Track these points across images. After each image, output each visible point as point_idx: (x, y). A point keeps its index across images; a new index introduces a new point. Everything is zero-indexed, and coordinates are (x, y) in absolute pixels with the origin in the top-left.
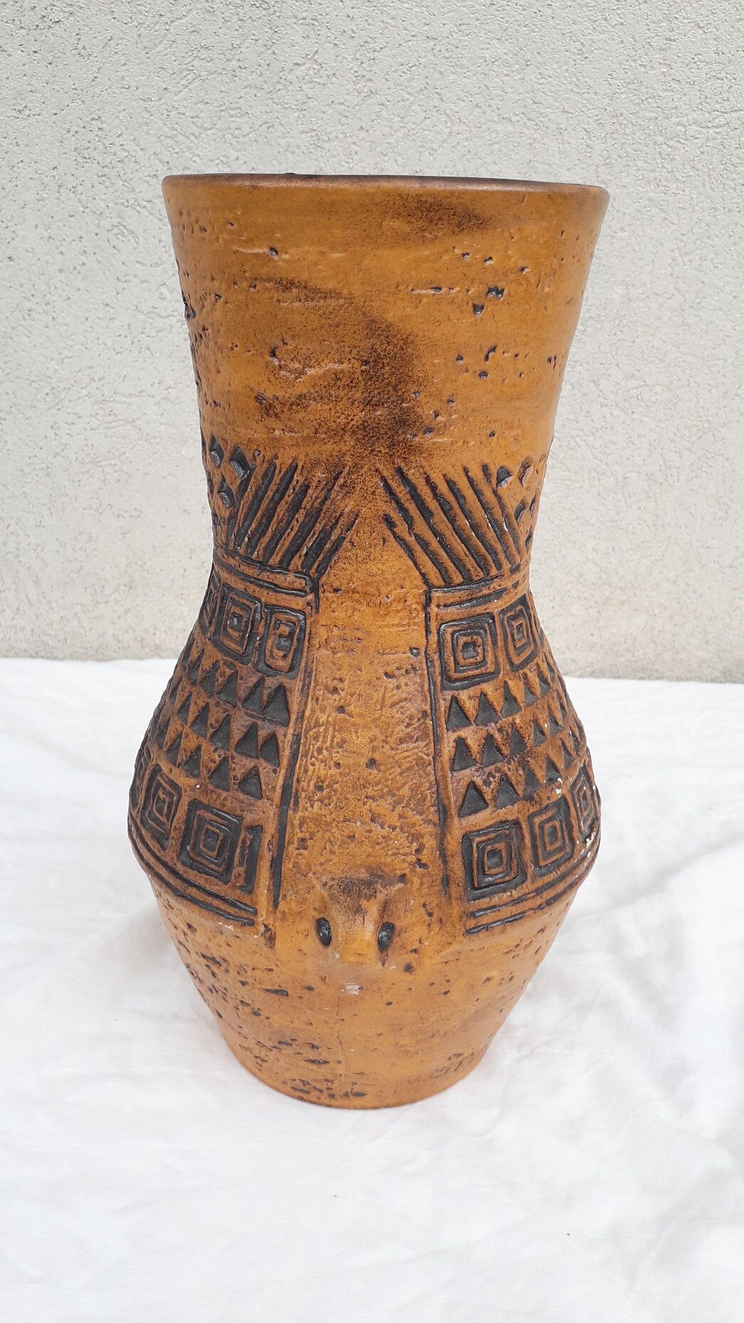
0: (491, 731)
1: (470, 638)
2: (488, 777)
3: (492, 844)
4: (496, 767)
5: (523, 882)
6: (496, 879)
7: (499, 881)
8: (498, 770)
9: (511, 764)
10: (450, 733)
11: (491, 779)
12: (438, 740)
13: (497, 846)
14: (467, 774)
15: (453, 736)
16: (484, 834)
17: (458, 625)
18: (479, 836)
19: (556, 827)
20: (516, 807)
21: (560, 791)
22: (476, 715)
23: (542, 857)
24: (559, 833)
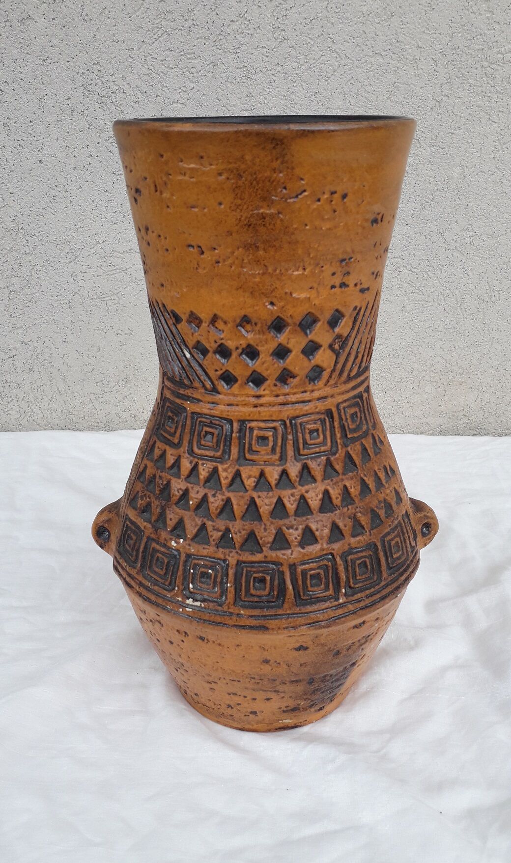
0: (157, 474)
1: (172, 414)
2: (144, 495)
4: (149, 495)
5: (134, 568)
8: (149, 497)
9: (156, 501)
10: (146, 459)
11: (144, 498)
12: (142, 459)
15: (146, 461)
17: (171, 403)
19: (164, 562)
20: (145, 524)
21: (175, 545)
22: (156, 460)
23: (149, 567)
24: (164, 568)
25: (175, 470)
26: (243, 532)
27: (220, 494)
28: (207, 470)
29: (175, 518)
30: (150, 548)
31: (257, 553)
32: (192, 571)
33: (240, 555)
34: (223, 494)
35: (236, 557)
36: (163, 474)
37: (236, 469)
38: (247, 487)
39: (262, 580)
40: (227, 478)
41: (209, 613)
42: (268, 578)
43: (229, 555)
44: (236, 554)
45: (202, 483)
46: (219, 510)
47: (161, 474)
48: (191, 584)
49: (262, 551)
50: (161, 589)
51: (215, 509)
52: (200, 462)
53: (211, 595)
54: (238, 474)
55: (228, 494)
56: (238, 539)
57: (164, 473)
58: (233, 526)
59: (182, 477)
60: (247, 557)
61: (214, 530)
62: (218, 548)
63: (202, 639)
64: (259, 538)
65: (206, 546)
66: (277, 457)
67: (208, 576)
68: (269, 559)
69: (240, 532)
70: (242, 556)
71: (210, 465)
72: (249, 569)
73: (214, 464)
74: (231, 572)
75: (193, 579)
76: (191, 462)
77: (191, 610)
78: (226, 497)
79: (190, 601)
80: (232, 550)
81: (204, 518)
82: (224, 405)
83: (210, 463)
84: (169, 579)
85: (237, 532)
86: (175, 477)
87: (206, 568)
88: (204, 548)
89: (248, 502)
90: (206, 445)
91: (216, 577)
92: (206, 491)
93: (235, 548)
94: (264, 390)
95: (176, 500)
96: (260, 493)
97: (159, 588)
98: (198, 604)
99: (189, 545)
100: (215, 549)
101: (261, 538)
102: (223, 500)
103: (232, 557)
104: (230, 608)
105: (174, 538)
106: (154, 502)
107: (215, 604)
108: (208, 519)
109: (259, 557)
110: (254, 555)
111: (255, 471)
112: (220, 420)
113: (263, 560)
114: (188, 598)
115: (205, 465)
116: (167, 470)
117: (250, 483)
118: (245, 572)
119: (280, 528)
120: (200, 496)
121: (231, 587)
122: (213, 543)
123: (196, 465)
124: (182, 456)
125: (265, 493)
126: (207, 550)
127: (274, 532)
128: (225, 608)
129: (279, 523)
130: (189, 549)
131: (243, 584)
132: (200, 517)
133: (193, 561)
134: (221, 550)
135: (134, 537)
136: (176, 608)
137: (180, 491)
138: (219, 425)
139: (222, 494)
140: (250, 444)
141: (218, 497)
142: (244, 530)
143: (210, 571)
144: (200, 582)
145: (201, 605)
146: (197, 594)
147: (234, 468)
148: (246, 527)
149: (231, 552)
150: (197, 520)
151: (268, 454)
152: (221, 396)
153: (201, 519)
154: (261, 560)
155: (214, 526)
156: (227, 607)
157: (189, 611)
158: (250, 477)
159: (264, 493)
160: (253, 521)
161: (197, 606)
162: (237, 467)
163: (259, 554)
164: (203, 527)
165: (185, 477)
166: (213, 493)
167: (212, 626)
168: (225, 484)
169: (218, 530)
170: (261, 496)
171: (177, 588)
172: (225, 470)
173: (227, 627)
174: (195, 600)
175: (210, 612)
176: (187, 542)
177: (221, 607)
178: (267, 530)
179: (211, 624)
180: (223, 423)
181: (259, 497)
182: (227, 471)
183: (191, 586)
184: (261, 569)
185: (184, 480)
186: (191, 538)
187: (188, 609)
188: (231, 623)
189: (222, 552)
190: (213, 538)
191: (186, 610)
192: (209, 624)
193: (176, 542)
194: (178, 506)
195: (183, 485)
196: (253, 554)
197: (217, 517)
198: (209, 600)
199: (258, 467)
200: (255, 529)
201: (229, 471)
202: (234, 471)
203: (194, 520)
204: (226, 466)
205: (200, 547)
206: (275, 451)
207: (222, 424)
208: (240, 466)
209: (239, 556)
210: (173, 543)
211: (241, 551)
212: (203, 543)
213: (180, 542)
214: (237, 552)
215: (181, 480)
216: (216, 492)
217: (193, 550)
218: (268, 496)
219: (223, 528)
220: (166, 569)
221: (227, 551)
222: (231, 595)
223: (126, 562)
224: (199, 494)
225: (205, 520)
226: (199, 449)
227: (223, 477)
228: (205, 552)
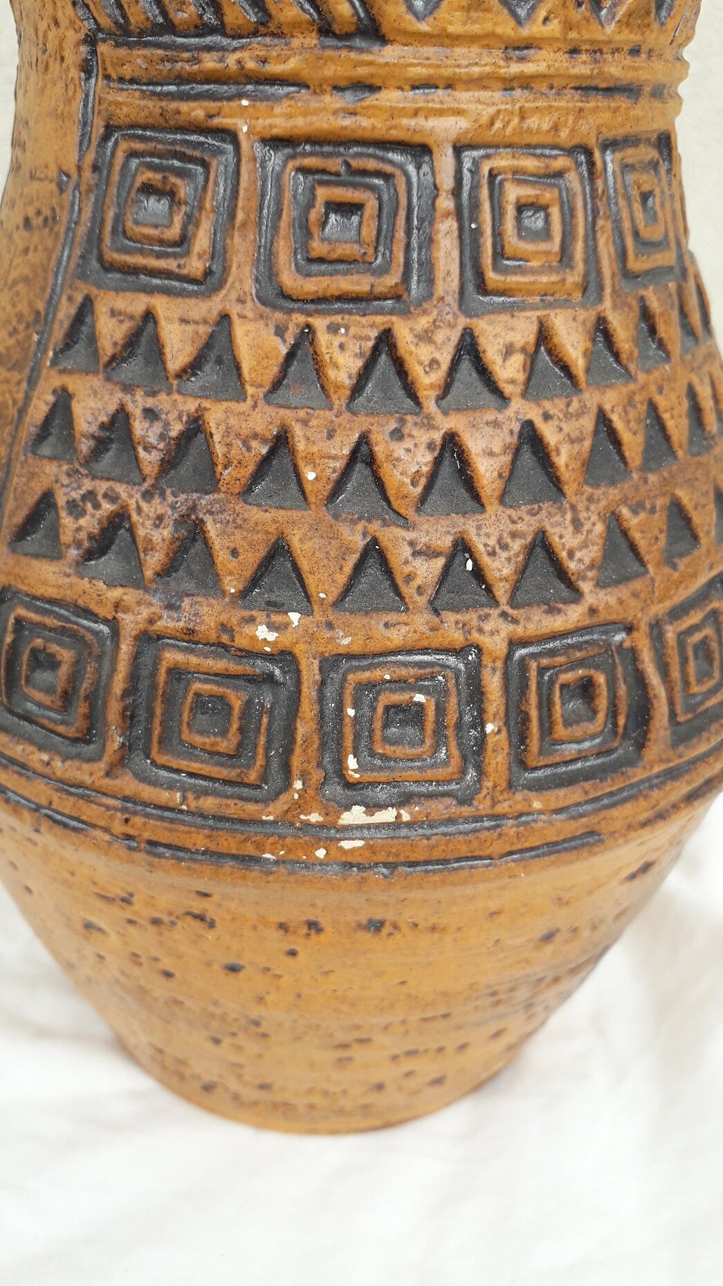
0: (130, 407)
1: (159, 176)
2: (84, 497)
3: (47, 640)
4: (111, 489)
5: (90, 760)
6: (43, 716)
7: (45, 722)
8: (111, 497)
9: (149, 502)
10: (53, 372)
11: (89, 506)
12: (32, 381)
13: (54, 648)
14: (51, 472)
15: (56, 381)
16: (38, 610)
17: (143, 139)
18: (28, 607)
19: (230, 708)
20: (116, 593)
21: (272, 636)
22: (113, 358)
23: (160, 742)
24: (235, 726)
25: (209, 374)
26: (516, 545)
27: (416, 424)
28: (354, 347)
29: (251, 545)
30: (154, 674)
31: (565, 603)
32: (351, 712)
33: (515, 621)
34: (429, 425)
35: (506, 629)
36: (162, 401)
37: (460, 329)
38: (508, 389)
39: (586, 689)
40: (434, 363)
41: (428, 838)
42: (601, 679)
43: (481, 630)
44: (501, 620)
45: (339, 400)
46: (423, 481)
47: (150, 402)
48: (351, 757)
49: (576, 595)
50: (230, 802)
51: (408, 481)
52: (320, 323)
53: (430, 774)
54: (469, 348)
55: (447, 423)
56: (501, 569)
57: (163, 396)
58: (479, 528)
59: (250, 390)
60: (538, 622)
61: (416, 554)
62: (436, 612)
63: (376, 926)
64: (564, 554)
65: (392, 617)
66: (574, 277)
67: (414, 715)
68: (603, 616)
69: (505, 547)
70: (522, 623)
71: (367, 328)
72: (545, 662)
73: (379, 319)
74: (493, 683)
75: (357, 737)
76: (280, 332)
77: (360, 843)
78: (442, 432)
79: (356, 816)
80: (487, 610)
81: (369, 520)
82: (400, 88)
83: (364, 320)
84: (260, 761)
85: (494, 548)
86: (219, 400)
87: (403, 690)
88: (387, 625)
89: (515, 440)
90: (334, 256)
91: (441, 710)
92: (363, 423)
93: (495, 602)
94: (546, 20)
95: (243, 481)
96: (547, 405)
97: (225, 801)
98: (388, 815)
99: (330, 626)
100: (427, 616)
101: (571, 554)
102: (431, 446)
103: (492, 633)
104: (499, 802)
105: (260, 616)
106: (139, 510)
107: (448, 801)
108: (385, 524)
109: (573, 615)
110: (559, 611)
111: (523, 330)
112: (380, 153)
113: (587, 622)
114: (348, 808)
115: (343, 331)
116: (175, 382)
117: (509, 371)
118: (533, 674)
119: (613, 513)
120: (343, 447)
121: (499, 731)
122: (422, 601)
123: (307, 334)
124: (234, 317)
125: (561, 403)
126: (404, 629)
127: (600, 528)
128: (482, 805)
129: (611, 497)
130: (332, 639)
131: (534, 714)
132: (354, 522)
133: (350, 677)
134: (450, 617)
135: (66, 655)
136: (300, 853)
137: (254, 444)
138: (378, 174)
139: (423, 425)
140: (498, 235)
141: (410, 436)
142: (514, 535)
143: (419, 698)
144: (386, 740)
145: (398, 816)
146: (374, 784)
147: (451, 326)
148: (520, 526)
149: (487, 616)
150: (345, 530)
151: (549, 269)
152: (390, 54)
153: (360, 527)
154: (581, 624)
155: (412, 544)
156: (488, 802)
157: (353, 850)
158: (509, 351)
159: (556, 401)
160: (537, 502)
161: (387, 825)
162: (463, 322)
163: (573, 607)
164: (374, 553)
165: (265, 390)
166: (393, 425)
167: (437, 878)
168: (432, 386)
169: (429, 553)
170: (551, 412)
171: (298, 785)
172: (425, 337)
173: (487, 866)
174: (372, 807)
175: (429, 832)
176: (318, 616)
177: (470, 805)
178: (582, 525)
179: (434, 871)
180: (391, 162)
181: (547, 417)
182: (430, 341)
183: (352, 763)
184: (578, 654)
185: (261, 403)
186: (331, 599)
187: (347, 845)
188: (498, 847)
189: (457, 623)
190: (418, 582)
191: (341, 849)
192: (427, 872)
193: (272, 627)
194: (250, 500)
195: (263, 420)
196: (552, 610)
197: (418, 510)
198: (420, 795)
199: (529, 314)
200: (548, 527)
201: (440, 336)
202: (455, 336)
203: (336, 536)
204: (423, 322)
205: (376, 624)
206: (571, 258)
207: (388, 169)
208: (471, 316)
209: (511, 627)
210: (262, 632)
211: (513, 607)
212: (377, 610)
213: (287, 625)
214: (504, 615)
215: (250, 401)
216: (402, 421)
217: (346, 641)
218: (571, 410)
219: (447, 542)
220: (241, 730)
221: (471, 617)
222: (498, 760)
223: (41, 748)
224: (337, 439)
225: (375, 527)
226: (309, 275)
227: (421, 363)
228: (396, 637)
